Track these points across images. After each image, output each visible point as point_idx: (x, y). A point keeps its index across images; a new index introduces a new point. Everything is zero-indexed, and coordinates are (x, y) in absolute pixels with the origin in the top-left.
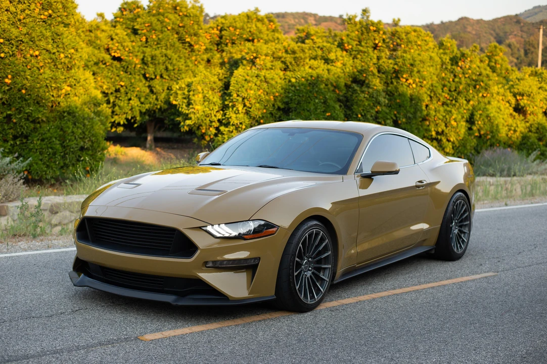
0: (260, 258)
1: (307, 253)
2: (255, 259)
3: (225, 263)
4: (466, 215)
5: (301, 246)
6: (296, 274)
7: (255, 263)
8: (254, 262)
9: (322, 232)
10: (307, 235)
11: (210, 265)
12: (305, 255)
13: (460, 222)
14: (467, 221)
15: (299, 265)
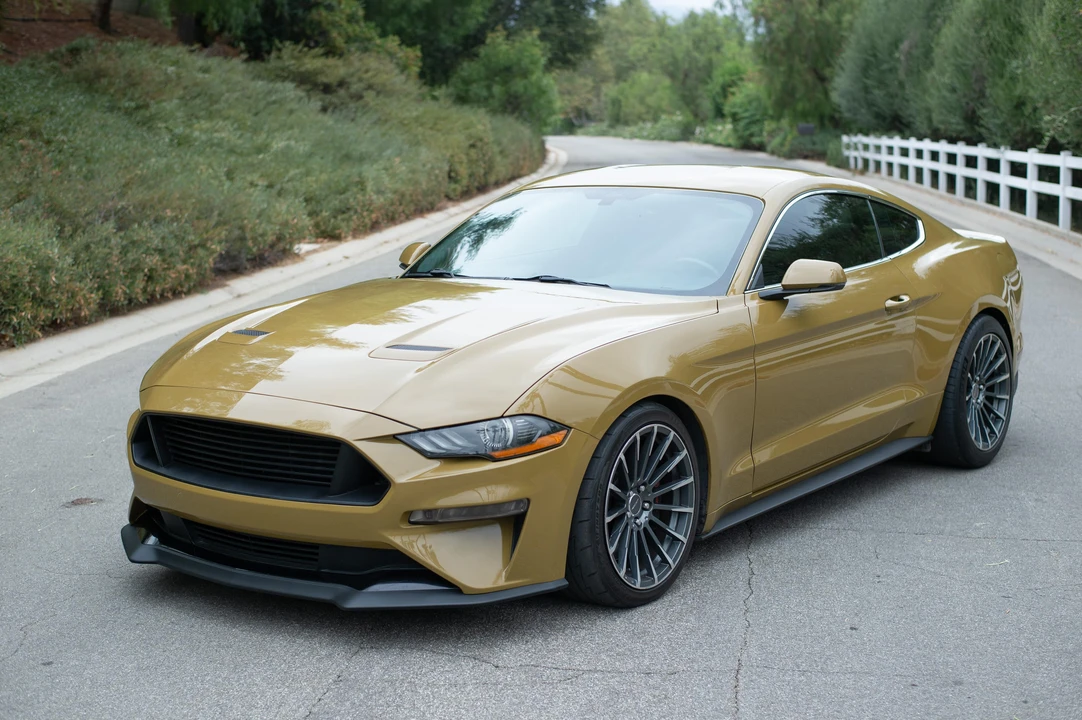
0: (529, 500)
1: (638, 476)
2: (518, 502)
3: (451, 513)
4: (1002, 360)
5: (623, 458)
6: (608, 519)
7: (516, 512)
8: (516, 508)
9: (673, 433)
10: (637, 434)
11: (419, 517)
12: (632, 480)
13: (988, 380)
14: (1005, 372)
15: (616, 502)
